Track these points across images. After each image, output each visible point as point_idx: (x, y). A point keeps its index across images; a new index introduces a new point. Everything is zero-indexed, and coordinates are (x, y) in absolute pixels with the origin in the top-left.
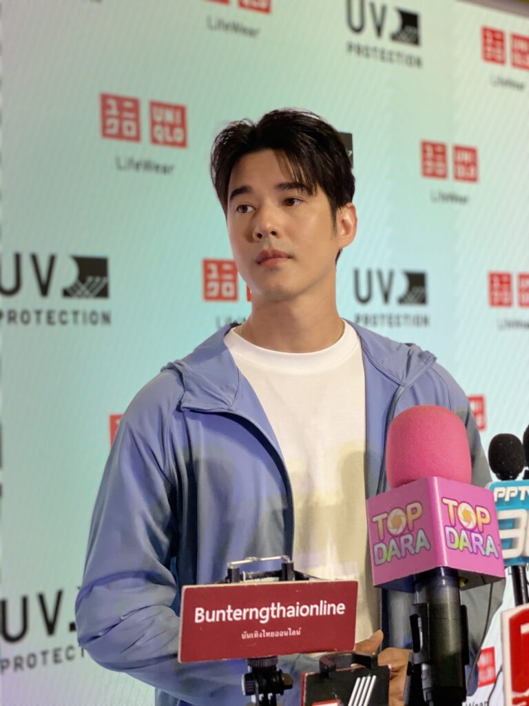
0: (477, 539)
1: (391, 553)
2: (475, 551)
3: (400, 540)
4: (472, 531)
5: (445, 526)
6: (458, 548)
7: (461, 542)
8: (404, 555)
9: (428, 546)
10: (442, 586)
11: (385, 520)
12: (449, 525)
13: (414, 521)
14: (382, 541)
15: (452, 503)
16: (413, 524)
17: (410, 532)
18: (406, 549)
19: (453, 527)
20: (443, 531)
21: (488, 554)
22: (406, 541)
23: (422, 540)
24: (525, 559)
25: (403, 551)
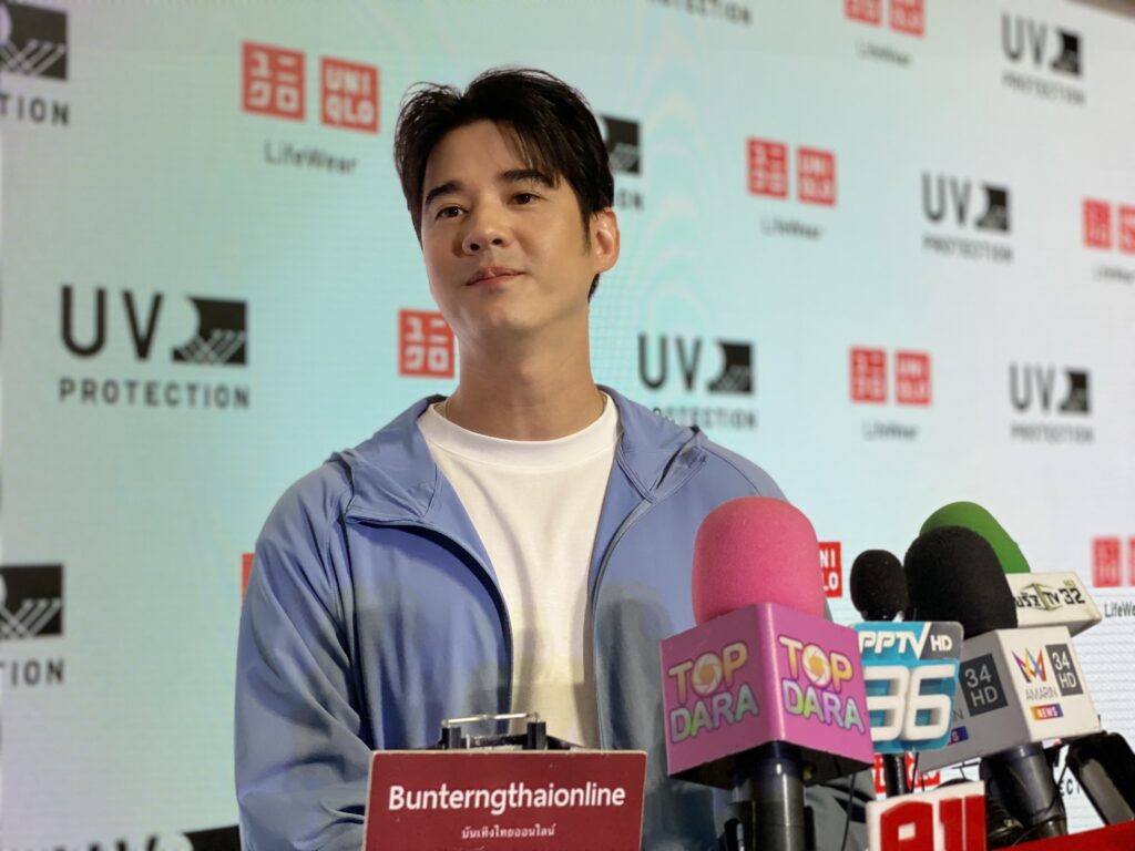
0: (831, 703)
1: (697, 723)
2: (828, 721)
4: (824, 689)
5: (782, 679)
6: (802, 714)
7: (807, 704)
8: (717, 724)
9: (755, 710)
10: (775, 774)
11: (689, 672)
12: (789, 677)
13: (735, 670)
14: (683, 706)
15: (793, 645)
16: (733, 677)
17: (728, 689)
18: (721, 715)
19: (795, 680)
20: (779, 687)
21: (848, 726)
22: (722, 703)
23: (746, 701)
24: (903, 743)
25: (716, 719)
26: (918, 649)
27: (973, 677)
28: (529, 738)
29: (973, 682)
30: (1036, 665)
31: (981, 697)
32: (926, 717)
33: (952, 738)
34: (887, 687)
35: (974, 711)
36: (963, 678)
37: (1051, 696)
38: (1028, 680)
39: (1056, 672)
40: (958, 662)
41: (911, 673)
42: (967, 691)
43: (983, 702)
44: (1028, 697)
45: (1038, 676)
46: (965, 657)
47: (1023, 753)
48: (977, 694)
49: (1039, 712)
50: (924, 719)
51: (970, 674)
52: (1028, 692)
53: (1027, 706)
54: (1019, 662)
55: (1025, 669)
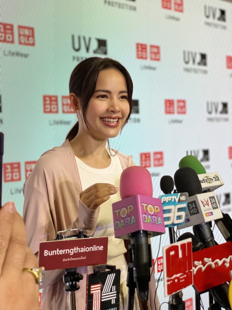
0: (155, 218)
1: (121, 225)
2: (154, 223)
3: (125, 219)
4: (153, 215)
5: (142, 214)
6: (147, 222)
7: (148, 220)
8: (126, 225)
9: (135, 222)
10: (141, 237)
11: (119, 212)
13: (130, 212)
14: (118, 220)
15: (145, 205)
16: (130, 214)
17: (129, 217)
18: (127, 223)
19: (145, 214)
20: (141, 216)
21: (159, 224)
22: (127, 220)
23: (133, 220)
24: (174, 224)
25: (126, 224)
26: (177, 200)
27: (191, 206)
28: (79, 235)
29: (191, 207)
30: (206, 202)
31: (193, 211)
32: (179, 217)
33: (186, 221)
34: (169, 211)
35: (191, 214)
36: (188, 206)
37: (210, 210)
38: (204, 206)
39: (212, 204)
40: (187, 203)
41: (175, 207)
42: (189, 210)
43: (193, 212)
44: (204, 211)
45: (207, 205)
46: (189, 201)
47: (203, 224)
48: (192, 210)
49: (207, 215)
50: (178, 218)
51: (190, 205)
52: (204, 209)
53: (204, 213)
54: (202, 202)
55: (204, 204)
